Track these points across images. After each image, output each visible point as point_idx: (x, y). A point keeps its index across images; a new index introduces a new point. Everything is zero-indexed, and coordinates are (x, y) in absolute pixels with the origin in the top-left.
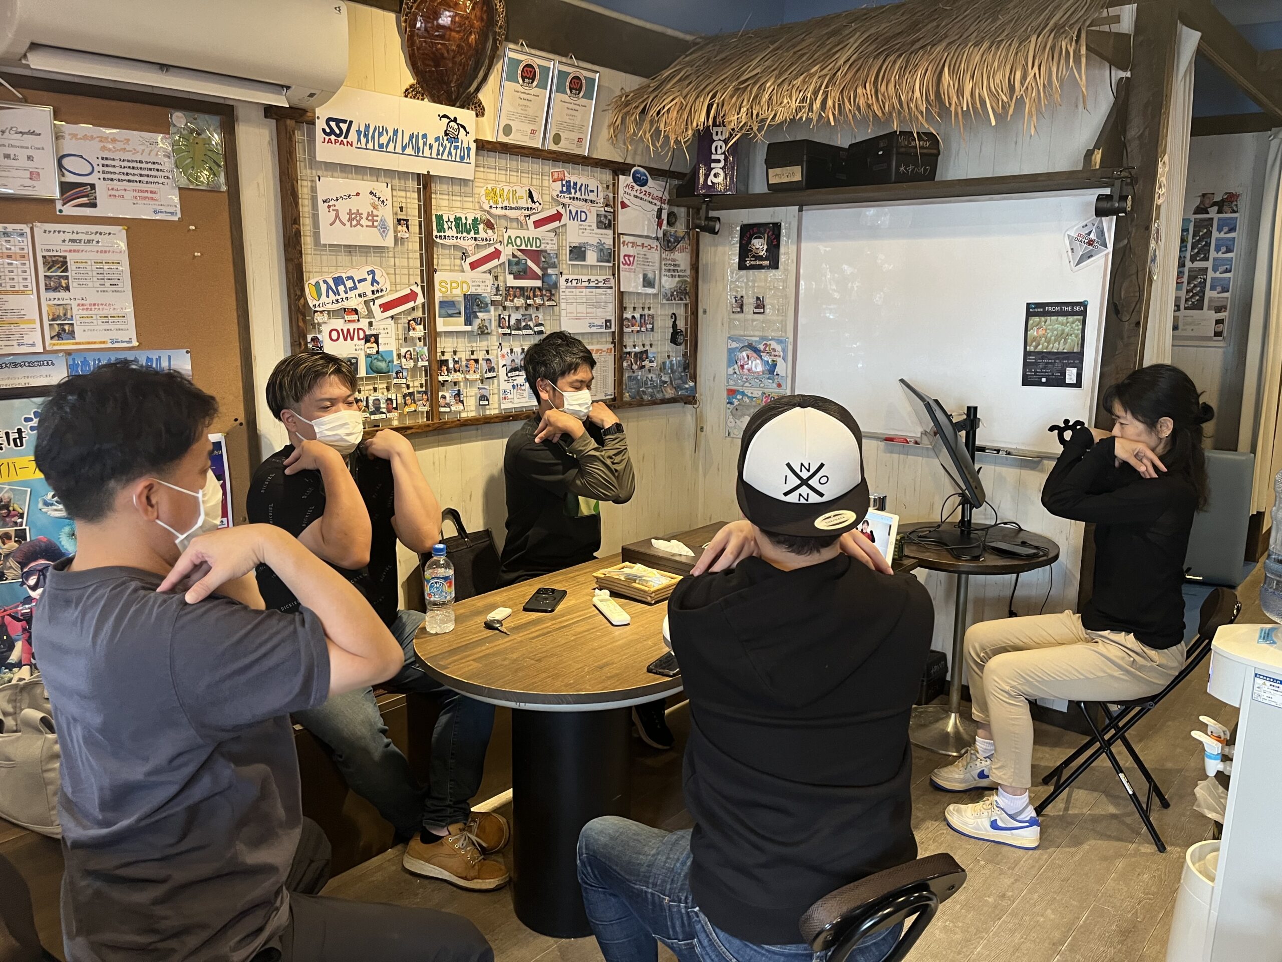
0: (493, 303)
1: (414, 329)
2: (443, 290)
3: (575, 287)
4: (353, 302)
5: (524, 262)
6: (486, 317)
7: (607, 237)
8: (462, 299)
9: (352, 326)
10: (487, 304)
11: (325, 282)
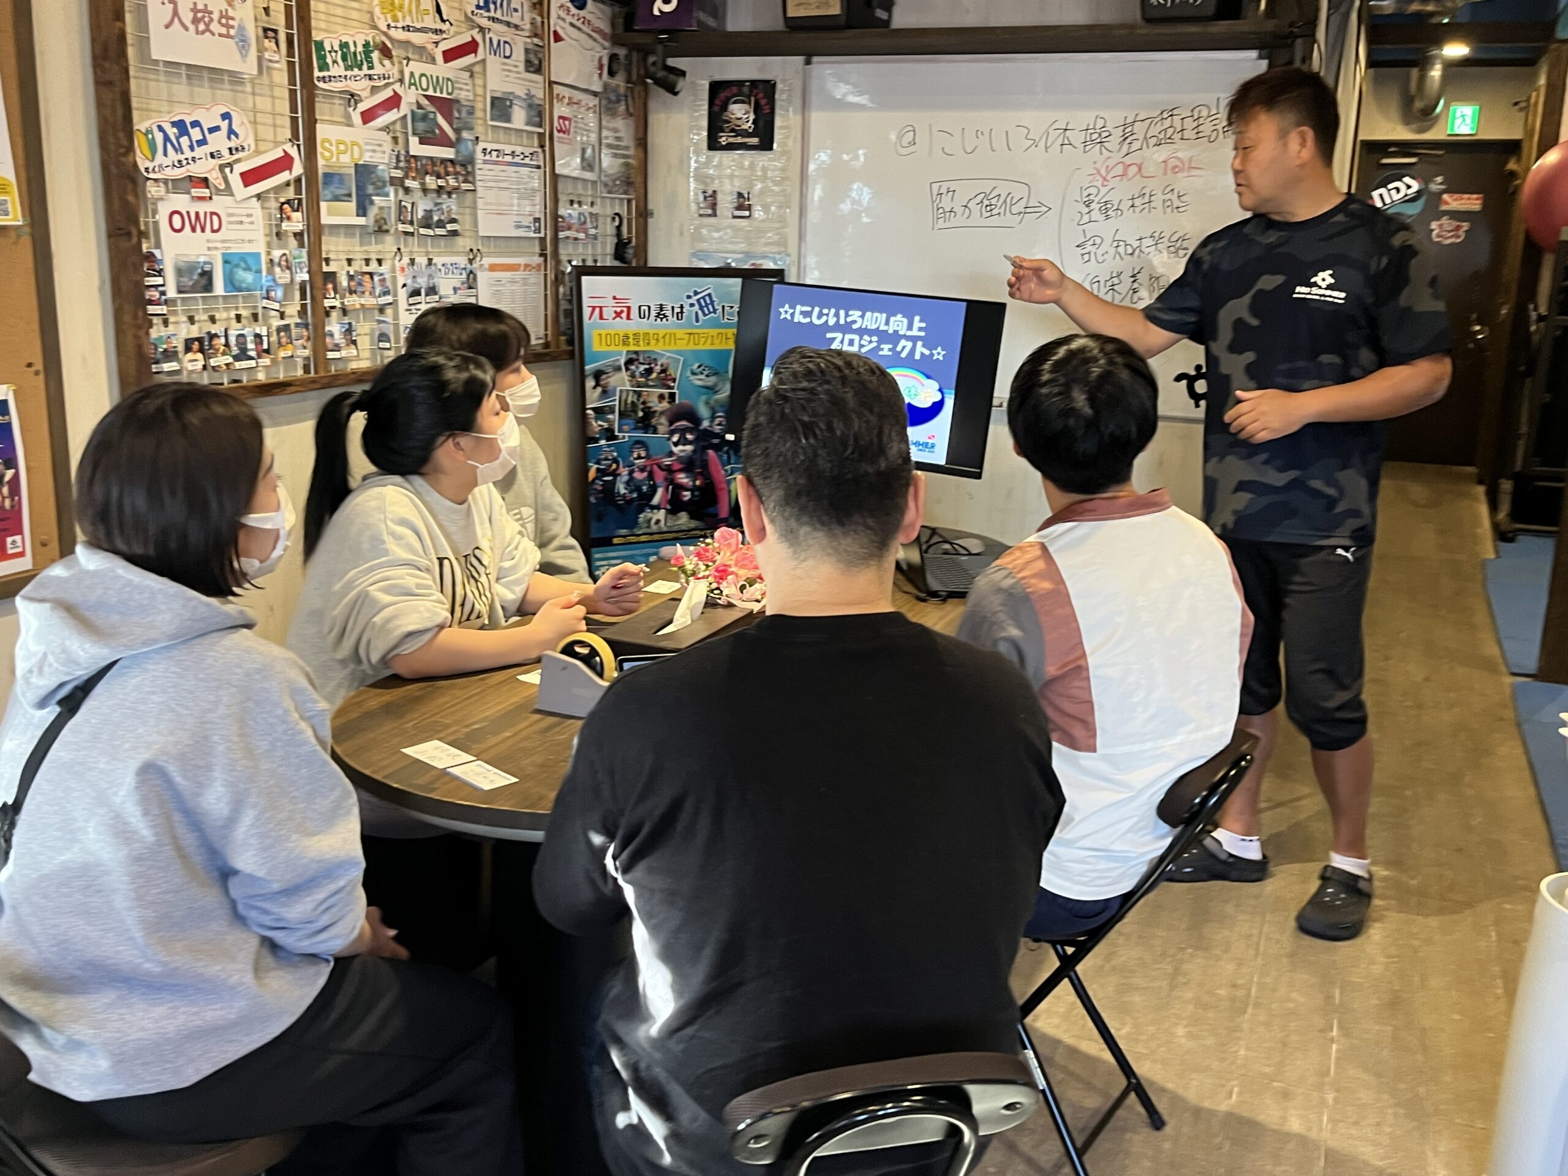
0: (393, 181)
1: (289, 218)
2: (327, 154)
3: (496, 163)
4: (204, 167)
5: (431, 116)
6: (383, 204)
7: (536, 85)
8: (352, 171)
9: (203, 208)
10: (384, 182)
11: (160, 128)
